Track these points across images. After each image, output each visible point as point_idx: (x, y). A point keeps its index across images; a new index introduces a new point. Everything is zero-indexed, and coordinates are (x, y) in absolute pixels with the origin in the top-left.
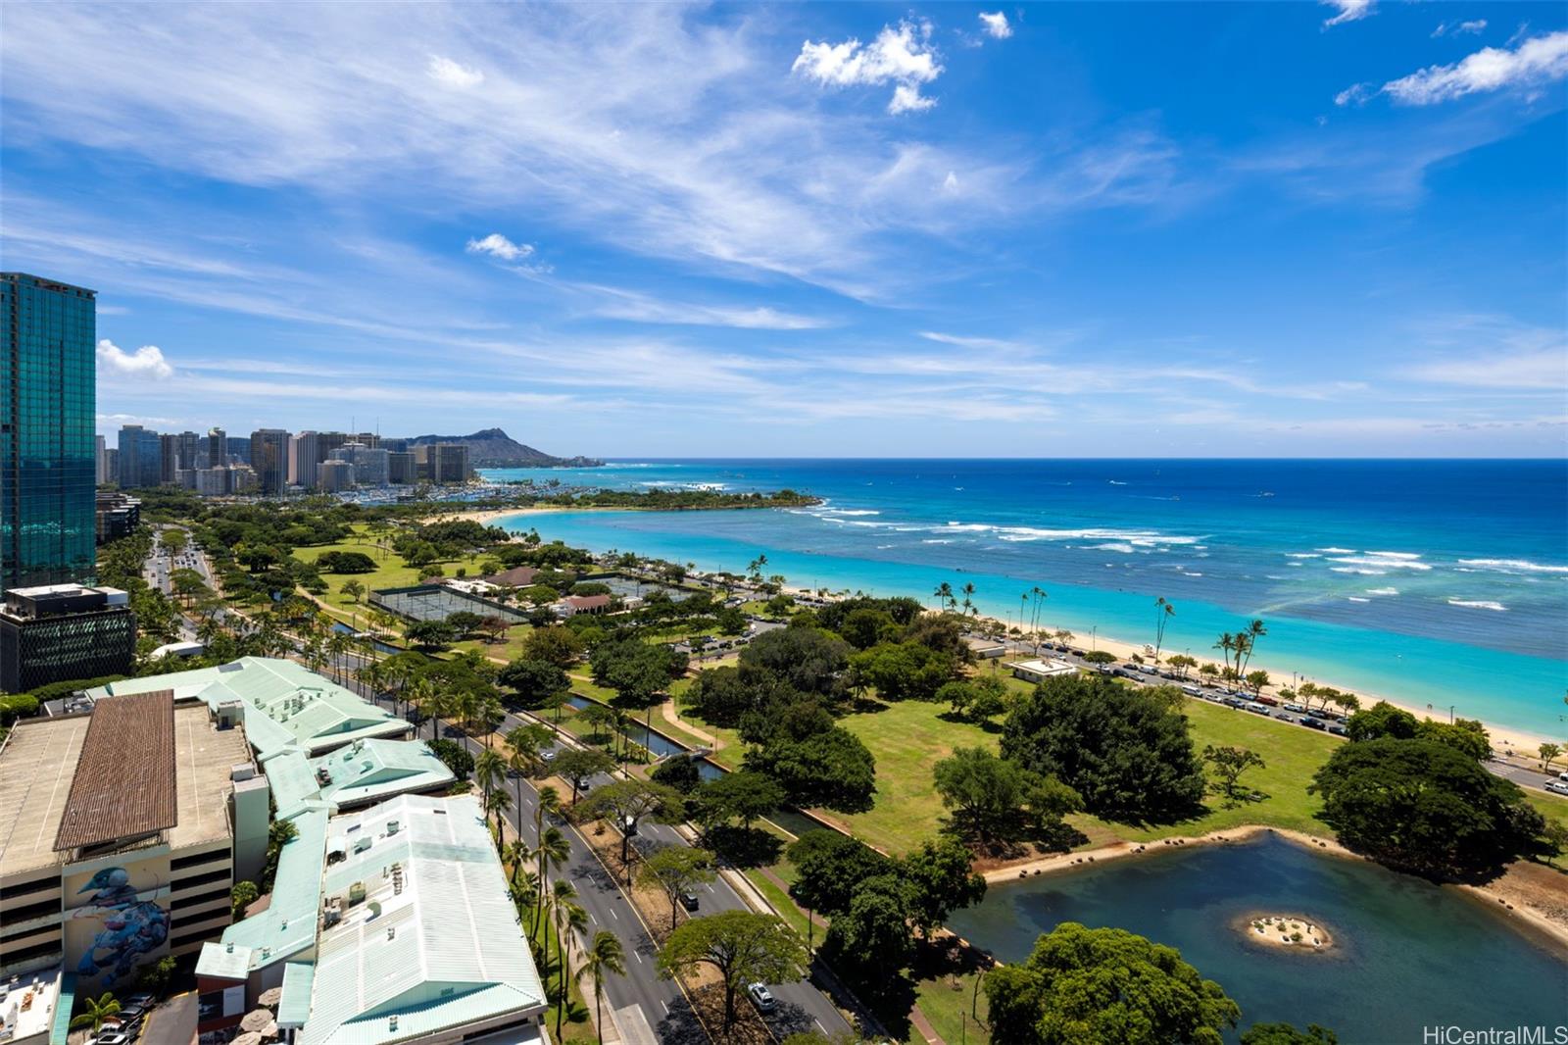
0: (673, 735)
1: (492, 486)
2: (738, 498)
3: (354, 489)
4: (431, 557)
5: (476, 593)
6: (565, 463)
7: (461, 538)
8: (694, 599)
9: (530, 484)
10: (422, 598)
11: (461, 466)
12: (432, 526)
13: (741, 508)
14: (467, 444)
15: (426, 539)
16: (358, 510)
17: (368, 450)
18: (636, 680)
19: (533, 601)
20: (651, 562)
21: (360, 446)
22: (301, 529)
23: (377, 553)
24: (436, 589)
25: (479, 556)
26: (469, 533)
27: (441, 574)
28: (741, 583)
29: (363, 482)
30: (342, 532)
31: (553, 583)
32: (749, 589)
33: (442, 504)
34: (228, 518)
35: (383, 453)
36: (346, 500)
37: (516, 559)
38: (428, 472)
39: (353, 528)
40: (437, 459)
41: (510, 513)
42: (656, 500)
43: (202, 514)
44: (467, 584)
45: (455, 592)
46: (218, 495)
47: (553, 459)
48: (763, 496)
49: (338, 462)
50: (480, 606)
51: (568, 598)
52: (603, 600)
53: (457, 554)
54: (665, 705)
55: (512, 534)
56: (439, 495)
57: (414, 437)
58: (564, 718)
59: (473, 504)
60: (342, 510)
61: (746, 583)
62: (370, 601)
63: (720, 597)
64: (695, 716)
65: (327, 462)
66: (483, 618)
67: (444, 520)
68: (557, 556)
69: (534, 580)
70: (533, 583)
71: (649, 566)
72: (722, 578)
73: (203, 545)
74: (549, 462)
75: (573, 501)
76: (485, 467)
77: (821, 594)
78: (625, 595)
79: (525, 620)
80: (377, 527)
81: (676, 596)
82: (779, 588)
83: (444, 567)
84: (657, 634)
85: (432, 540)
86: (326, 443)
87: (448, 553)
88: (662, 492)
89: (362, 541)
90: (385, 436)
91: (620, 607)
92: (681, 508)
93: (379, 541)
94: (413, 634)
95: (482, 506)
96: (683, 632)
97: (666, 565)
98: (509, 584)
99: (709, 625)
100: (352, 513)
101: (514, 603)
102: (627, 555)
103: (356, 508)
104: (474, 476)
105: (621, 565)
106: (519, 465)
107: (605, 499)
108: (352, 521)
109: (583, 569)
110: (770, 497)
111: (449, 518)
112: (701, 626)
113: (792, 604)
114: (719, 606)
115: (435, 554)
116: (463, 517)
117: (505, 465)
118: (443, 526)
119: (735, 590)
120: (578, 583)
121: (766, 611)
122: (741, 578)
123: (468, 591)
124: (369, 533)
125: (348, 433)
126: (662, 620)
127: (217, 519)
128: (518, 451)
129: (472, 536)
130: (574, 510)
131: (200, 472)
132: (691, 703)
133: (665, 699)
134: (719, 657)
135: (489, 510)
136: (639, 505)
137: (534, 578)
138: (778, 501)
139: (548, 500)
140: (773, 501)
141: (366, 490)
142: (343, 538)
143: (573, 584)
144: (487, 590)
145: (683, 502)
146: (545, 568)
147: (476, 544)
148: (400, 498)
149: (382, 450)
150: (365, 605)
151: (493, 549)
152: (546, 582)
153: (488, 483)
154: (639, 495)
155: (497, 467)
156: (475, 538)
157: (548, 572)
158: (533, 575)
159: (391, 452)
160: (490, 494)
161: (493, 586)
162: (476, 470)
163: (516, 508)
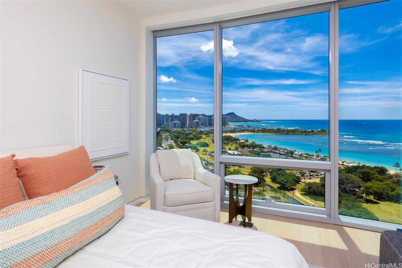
0: (300, 201)
1: (233, 127)
2: (306, 131)
3: (201, 127)
5: (235, 154)
6: (251, 121)
7: (228, 140)
9: (242, 126)
11: (225, 122)
13: (307, 134)
14: (225, 116)
17: (203, 118)
18: (286, 183)
20: (282, 149)
22: (191, 136)
23: (209, 143)
25: (233, 144)
26: (230, 139)
27: (225, 149)
28: (313, 157)
29: (202, 125)
30: (200, 137)
31: (255, 153)
32: (316, 159)
34: (176, 133)
35: (206, 119)
36: (200, 130)
37: (243, 146)
39: (202, 136)
41: (238, 134)
42: (279, 131)
43: (171, 132)
44: (231, 151)
45: (229, 153)
46: (173, 128)
47: (247, 120)
48: (314, 131)
49: (197, 121)
53: (228, 144)
54: (295, 191)
55: (241, 139)
58: (265, 191)
59: (229, 131)
60: (199, 132)
62: (209, 154)
64: (307, 196)
65: (195, 121)
68: (254, 146)
70: (249, 152)
71: (281, 150)
72: (306, 155)
73: (172, 139)
74: (247, 121)
75: (255, 131)
76: (230, 122)
77: (343, 162)
80: (208, 136)
83: (226, 147)
86: (194, 116)
87: (226, 143)
88: (281, 129)
89: (205, 139)
90: (207, 115)
92: (287, 134)
93: (209, 140)
95: (231, 132)
97: (287, 150)
98: (243, 152)
100: (201, 132)
102: (275, 146)
103: (202, 132)
104: (228, 124)
105: (273, 149)
106: (238, 121)
107: (264, 131)
108: (202, 135)
109: (262, 150)
110: (317, 131)
111: (224, 135)
116: (228, 134)
117: (235, 122)
119: (311, 159)
120: (261, 153)
122: (313, 156)
123: (232, 154)
124: (206, 138)
125: (199, 114)
127: (174, 133)
128: (238, 118)
130: (255, 133)
131: (170, 123)
132: (305, 192)
133: (295, 189)
134: (310, 179)
135: (233, 133)
136: (274, 133)
137: (249, 151)
138: (320, 133)
139: (248, 131)
140: (318, 132)
141: (203, 127)
142: (200, 138)
143: (260, 154)
144: (237, 153)
145: (288, 132)
146: (251, 149)
147: (232, 142)
148: (211, 130)
149: (206, 118)
150: (208, 155)
151: (236, 143)
152: (253, 153)
153: (232, 126)
154: (274, 130)
155: (233, 122)
156: (232, 140)
157: (253, 150)
158: (249, 150)
159: (208, 118)
160: (233, 129)
161: (239, 152)
162: (228, 123)
163: (240, 133)
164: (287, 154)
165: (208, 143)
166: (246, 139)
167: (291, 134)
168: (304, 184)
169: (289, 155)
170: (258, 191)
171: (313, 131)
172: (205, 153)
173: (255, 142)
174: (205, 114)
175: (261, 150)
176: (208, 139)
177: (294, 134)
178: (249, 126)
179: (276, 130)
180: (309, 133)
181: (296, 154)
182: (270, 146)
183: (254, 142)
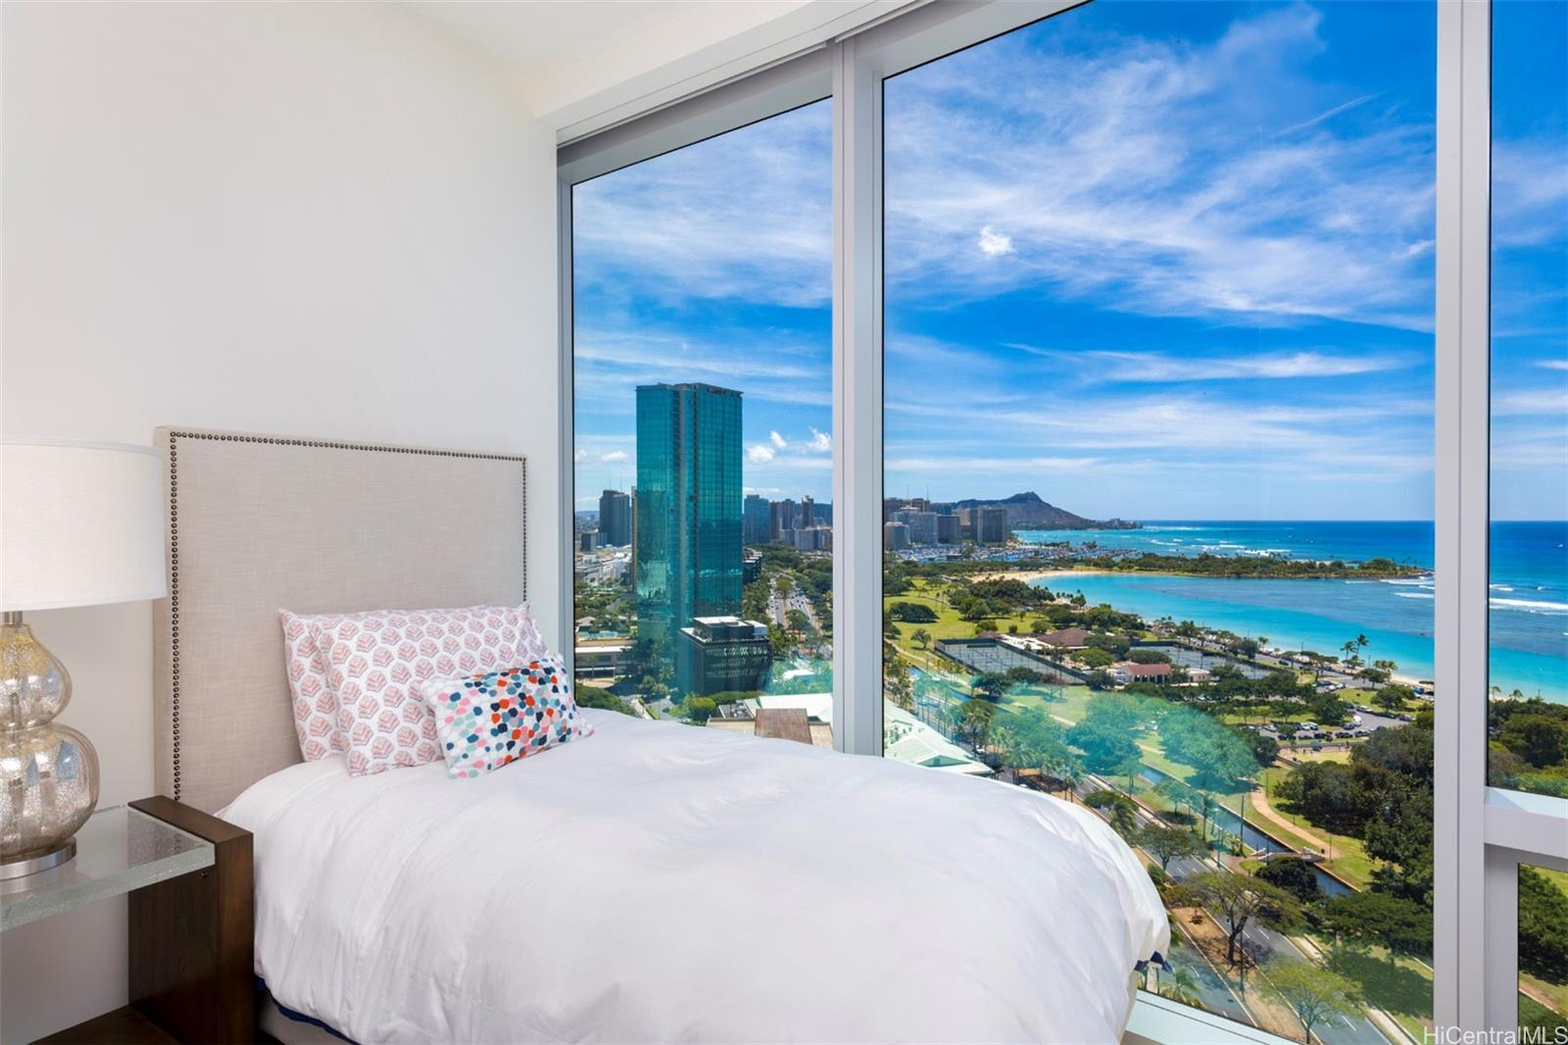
0: (1271, 831)
1: (1030, 547)
2: (1311, 566)
3: (910, 547)
4: (985, 613)
5: (1030, 650)
6: (1101, 526)
7: (1009, 595)
8: (1275, 679)
9: (1066, 545)
10: (980, 650)
11: (1001, 527)
12: (980, 583)
13: (1317, 578)
14: (1003, 507)
15: (977, 595)
16: (916, 566)
17: (920, 513)
18: (1217, 761)
19: (1087, 664)
20: (1213, 633)
21: (915, 510)
23: (936, 607)
24: (995, 642)
25: (1027, 614)
26: (1016, 591)
27: (995, 629)
28: (1333, 666)
29: (917, 542)
30: (905, 585)
31: (1106, 647)
32: (1344, 673)
33: (988, 564)
34: (820, 570)
35: (933, 516)
36: (906, 558)
37: (1064, 619)
38: (971, 533)
39: (914, 582)
40: (979, 520)
41: (1050, 574)
42: (1205, 566)
43: (801, 566)
44: (1019, 640)
45: (1009, 647)
46: (809, 550)
47: (1086, 521)
48: (1346, 565)
49: (898, 524)
50: (1036, 663)
51: (1124, 664)
52: (1163, 669)
53: (1007, 611)
54: (1254, 794)
55: (1058, 595)
56: (982, 555)
57: (956, 502)
58: (1138, 789)
59: (1015, 564)
60: (904, 565)
61: (1340, 666)
62: (936, 649)
63: (1304, 680)
64: (1296, 813)
66: (1041, 675)
67: (992, 578)
68: (1104, 619)
69: (1087, 641)
70: (1085, 645)
71: (1210, 637)
72: (1306, 659)
73: (803, 591)
74: (1084, 525)
75: (1115, 564)
76: (1021, 528)
78: (1187, 666)
79: (1081, 681)
80: (933, 582)
81: (1247, 672)
82: (1387, 675)
83: (998, 622)
84: (1232, 712)
85: (982, 597)
86: (887, 507)
87: (1000, 610)
88: (1213, 558)
89: (923, 594)
90: (933, 501)
91: (1185, 678)
92: (1238, 576)
93: (938, 595)
94: (979, 684)
95: (1024, 566)
96: (1265, 714)
97: (1232, 637)
98: (1061, 644)
99: (1298, 710)
100: (910, 568)
101: (1068, 662)
102: (1185, 623)
103: (915, 564)
104: (1012, 538)
105: (1178, 633)
106: (1053, 527)
107: (1149, 562)
108: (911, 576)
109: (1136, 635)
110: (1356, 566)
111: (996, 577)
112: (1288, 710)
113: (1412, 697)
114: (1306, 692)
115: (988, 610)
116: (1008, 576)
117: (1039, 528)
118: (990, 583)
119: (1325, 672)
120: (1132, 649)
121: (1374, 702)
122: (1334, 660)
123: (1023, 648)
124: (928, 588)
126: (1236, 697)
127: (811, 570)
128: (1052, 514)
129: (1018, 595)
130: (1115, 573)
131: (797, 531)
132: (1289, 797)
133: (1255, 787)
134: (1317, 749)
135: (1029, 570)
136: (1189, 571)
137: (1085, 640)
138: (1367, 571)
139: (1088, 563)
140: (1361, 571)
141: (920, 549)
142: (907, 590)
143: (1128, 649)
144: (1040, 648)
145: (1242, 569)
146: (1095, 631)
147: (1023, 604)
148: (949, 558)
149: (932, 513)
150: (933, 653)
151: (1039, 608)
152: (1099, 646)
153: (1026, 544)
154: (1187, 560)
155: (1032, 529)
156: (1022, 596)
157: (1100, 635)
158: (1085, 636)
159: (939, 515)
160: (1030, 555)
161: (1046, 644)
162: (1014, 532)
163: (1056, 569)
164: (1232, 655)
165: (933, 610)
166: (1075, 596)
167: (1254, 578)
168: (1290, 769)
169: (1239, 656)
170: (1109, 789)
171: (1340, 565)
172: (922, 645)
173: (1109, 607)
174: (925, 499)
175: (1131, 636)
176: (933, 595)
177: (1266, 578)
178: (1092, 546)
179: (1193, 560)
180: (1324, 572)
181: (1268, 654)
182: (1167, 621)
183: (1105, 606)
